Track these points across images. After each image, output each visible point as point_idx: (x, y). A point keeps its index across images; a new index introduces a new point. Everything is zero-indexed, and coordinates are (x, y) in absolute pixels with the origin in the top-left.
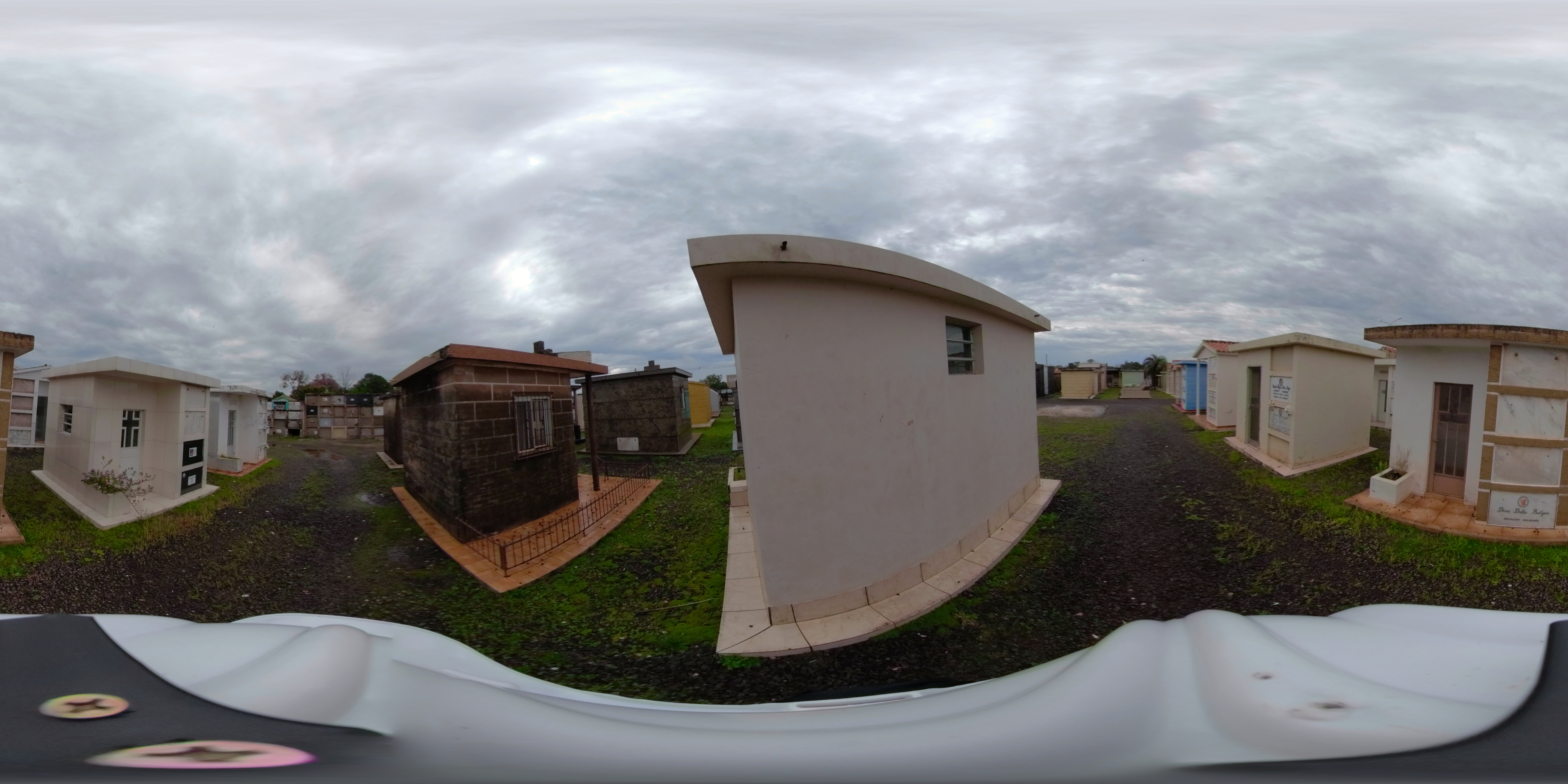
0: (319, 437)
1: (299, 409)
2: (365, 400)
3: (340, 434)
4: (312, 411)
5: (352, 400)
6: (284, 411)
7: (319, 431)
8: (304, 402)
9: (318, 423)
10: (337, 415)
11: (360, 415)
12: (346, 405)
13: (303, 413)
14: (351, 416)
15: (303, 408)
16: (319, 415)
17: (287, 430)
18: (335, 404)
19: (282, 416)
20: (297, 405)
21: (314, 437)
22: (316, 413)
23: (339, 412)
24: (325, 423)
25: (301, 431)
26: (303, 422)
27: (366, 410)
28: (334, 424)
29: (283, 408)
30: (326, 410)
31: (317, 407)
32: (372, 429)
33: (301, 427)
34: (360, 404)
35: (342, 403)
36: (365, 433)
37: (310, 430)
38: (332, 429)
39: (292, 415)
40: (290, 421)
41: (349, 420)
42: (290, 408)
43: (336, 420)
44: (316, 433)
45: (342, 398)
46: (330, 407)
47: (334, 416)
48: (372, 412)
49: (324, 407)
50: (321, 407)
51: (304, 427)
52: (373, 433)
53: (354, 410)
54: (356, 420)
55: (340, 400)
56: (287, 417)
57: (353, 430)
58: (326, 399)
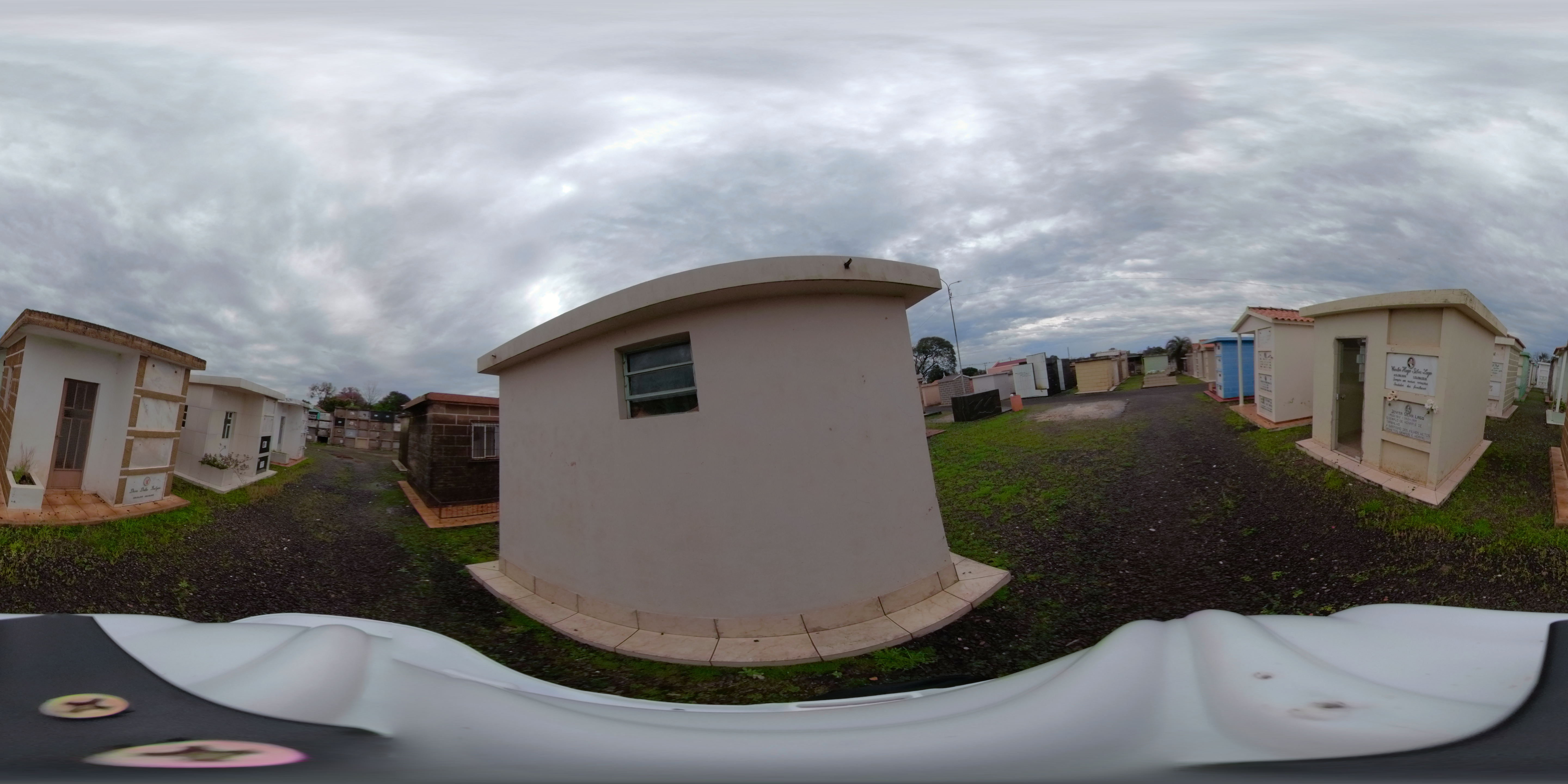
0: (344, 446)
1: (328, 420)
2: (388, 416)
3: (362, 444)
4: (340, 422)
5: (376, 416)
6: (316, 420)
7: (344, 441)
8: (334, 414)
9: (344, 433)
10: (361, 428)
11: (381, 430)
12: (370, 420)
13: (332, 424)
14: (374, 429)
15: (332, 419)
16: (345, 427)
17: (316, 437)
18: (360, 418)
19: (314, 425)
20: (328, 416)
21: (340, 445)
22: (343, 424)
23: (363, 425)
24: (350, 434)
25: (329, 439)
26: (331, 431)
27: (387, 426)
28: (358, 435)
29: (315, 418)
30: (352, 423)
31: (344, 419)
32: (392, 443)
33: (329, 434)
34: (382, 420)
35: (367, 418)
36: (385, 445)
37: (336, 439)
38: (356, 440)
39: (322, 425)
40: (320, 430)
41: (372, 433)
42: (321, 418)
43: (361, 432)
44: (341, 441)
45: (367, 413)
46: (356, 420)
47: (359, 429)
48: (393, 427)
49: (351, 420)
50: (348, 419)
51: (331, 435)
52: (392, 446)
53: (376, 425)
54: (378, 433)
55: (365, 415)
56: (318, 425)
57: (374, 442)
58: (353, 413)
